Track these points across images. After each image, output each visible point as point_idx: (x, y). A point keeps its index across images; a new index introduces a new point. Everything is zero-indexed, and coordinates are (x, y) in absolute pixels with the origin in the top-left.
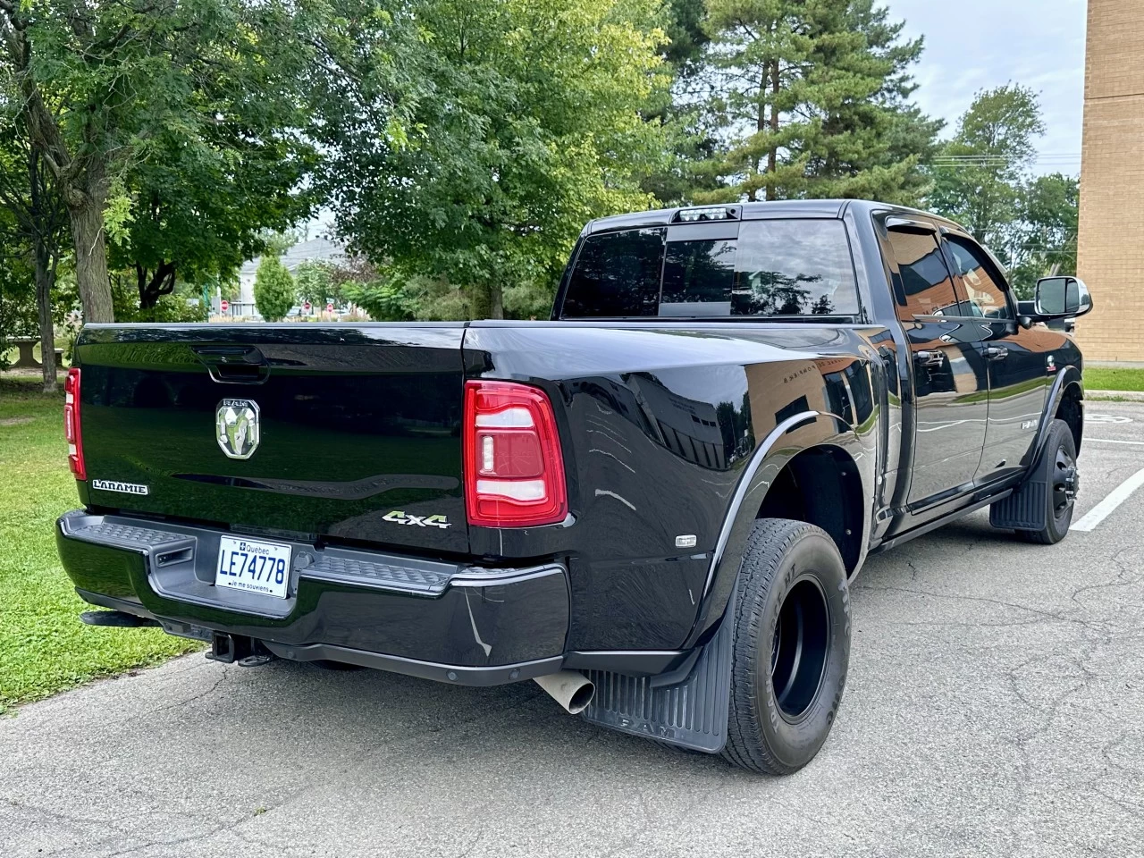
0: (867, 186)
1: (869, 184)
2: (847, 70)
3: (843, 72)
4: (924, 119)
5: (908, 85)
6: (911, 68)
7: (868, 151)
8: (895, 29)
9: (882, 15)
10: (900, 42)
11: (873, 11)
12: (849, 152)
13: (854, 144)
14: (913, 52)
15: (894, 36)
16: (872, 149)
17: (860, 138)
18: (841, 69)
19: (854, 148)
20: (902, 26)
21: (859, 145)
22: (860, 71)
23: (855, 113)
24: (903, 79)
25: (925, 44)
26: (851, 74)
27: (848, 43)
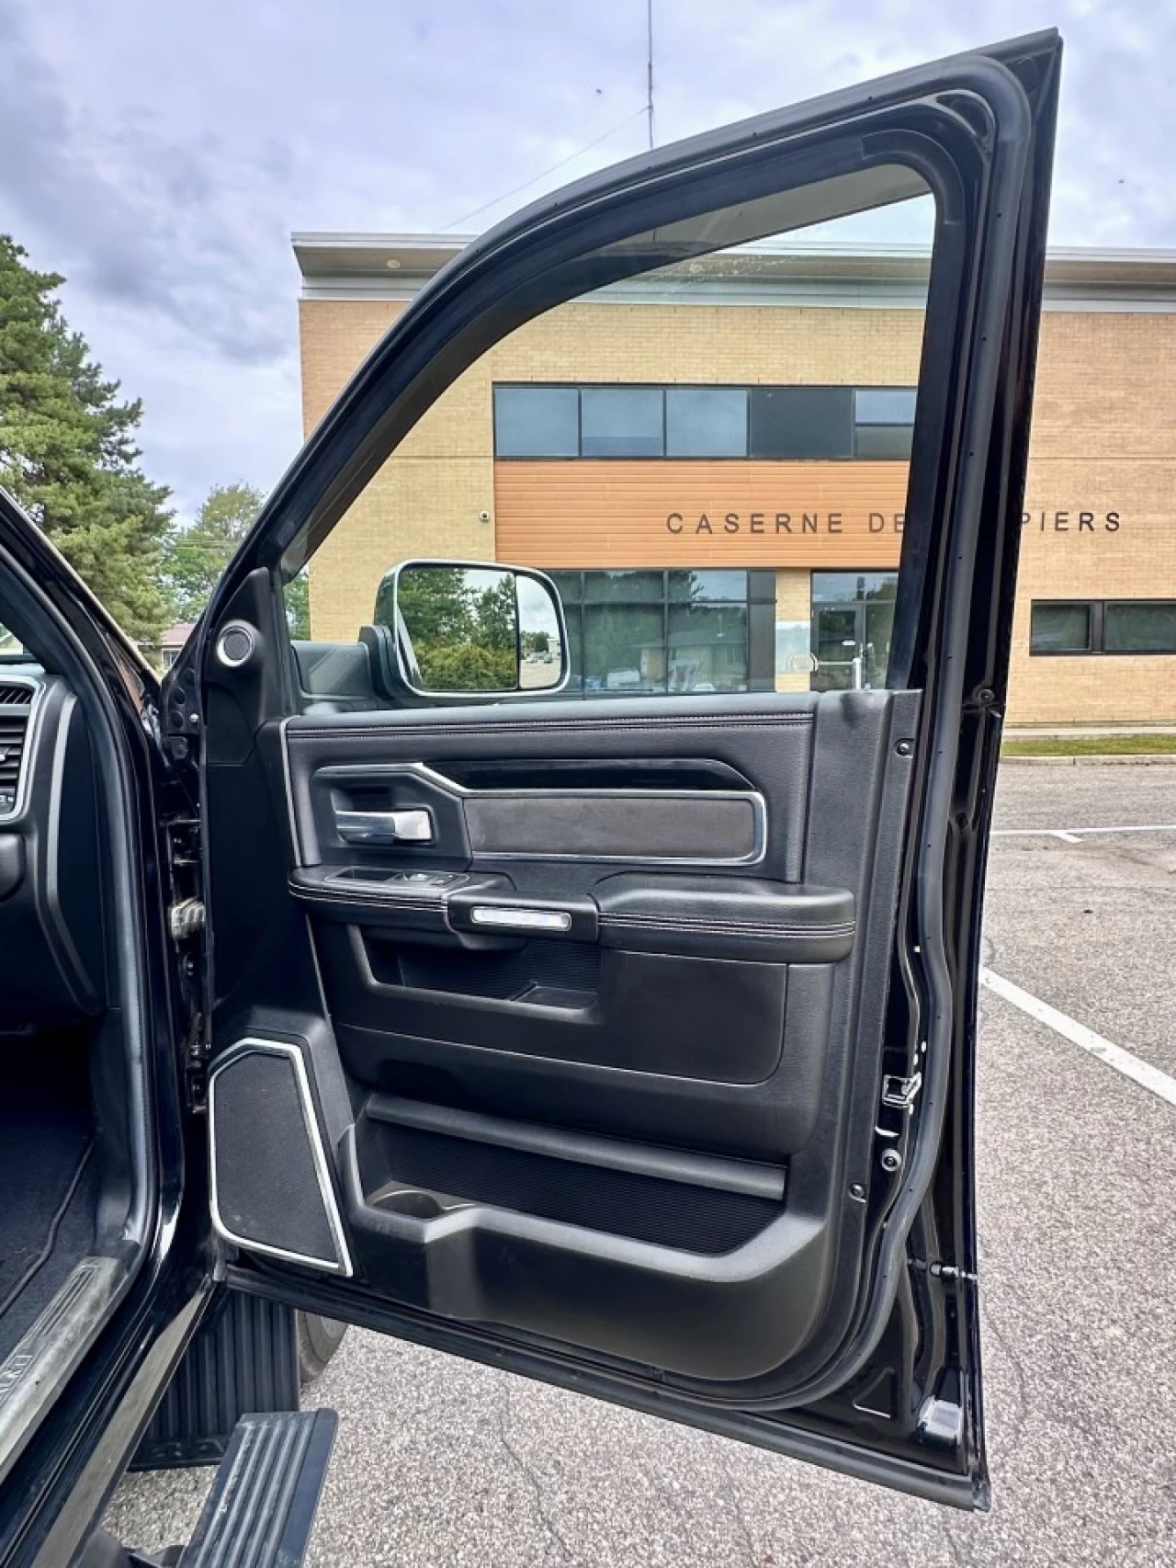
0: (84, 544)
1: (87, 542)
2: (51, 416)
3: (46, 418)
4: (148, 486)
5: (129, 449)
6: (130, 432)
7: (84, 508)
8: (110, 389)
9: (94, 372)
10: (118, 402)
11: (83, 365)
12: (61, 506)
13: (66, 498)
14: (132, 414)
15: (109, 396)
16: (88, 507)
17: (73, 492)
18: (45, 414)
19: (66, 502)
20: (117, 385)
21: (72, 500)
22: (67, 420)
23: (65, 465)
24: (123, 442)
25: (142, 409)
26: (55, 422)
27: (51, 387)
